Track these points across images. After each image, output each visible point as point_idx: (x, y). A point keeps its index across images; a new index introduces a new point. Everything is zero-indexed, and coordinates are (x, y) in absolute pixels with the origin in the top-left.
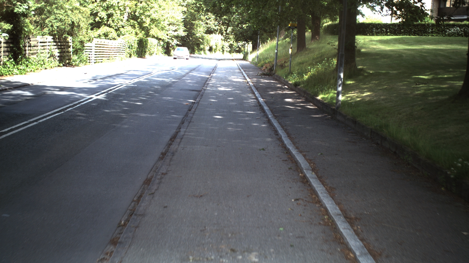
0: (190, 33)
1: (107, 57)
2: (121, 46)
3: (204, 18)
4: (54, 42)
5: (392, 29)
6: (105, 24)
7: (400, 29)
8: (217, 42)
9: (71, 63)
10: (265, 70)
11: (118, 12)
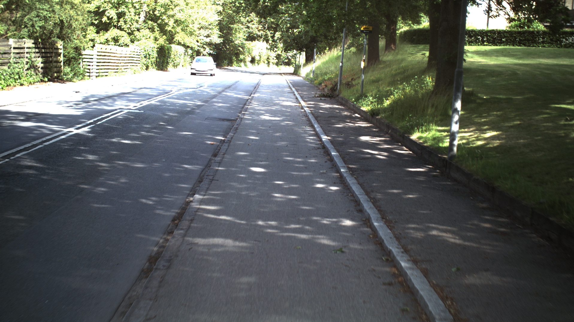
0: (227, 40)
1: (114, 69)
2: (134, 55)
3: (244, 20)
4: (35, 48)
5: (490, 37)
6: (115, 26)
7: (500, 37)
8: (262, 51)
9: (60, 77)
10: (324, 89)
11: (132, 10)
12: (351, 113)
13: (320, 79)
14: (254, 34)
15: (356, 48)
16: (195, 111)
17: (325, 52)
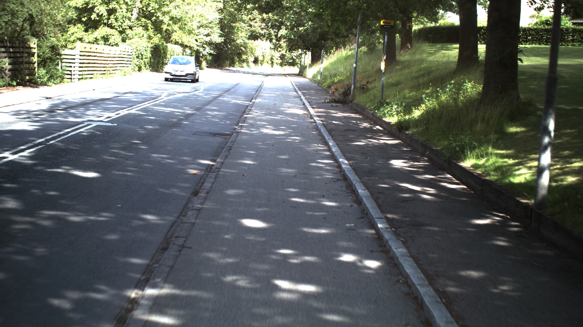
0: (228, 39)
1: (101, 71)
2: (124, 55)
6: (105, 24)
8: (265, 51)
10: (334, 93)
12: (371, 124)
13: (329, 81)
14: (257, 33)
15: (367, 47)
16: (182, 122)
17: (331, 52)
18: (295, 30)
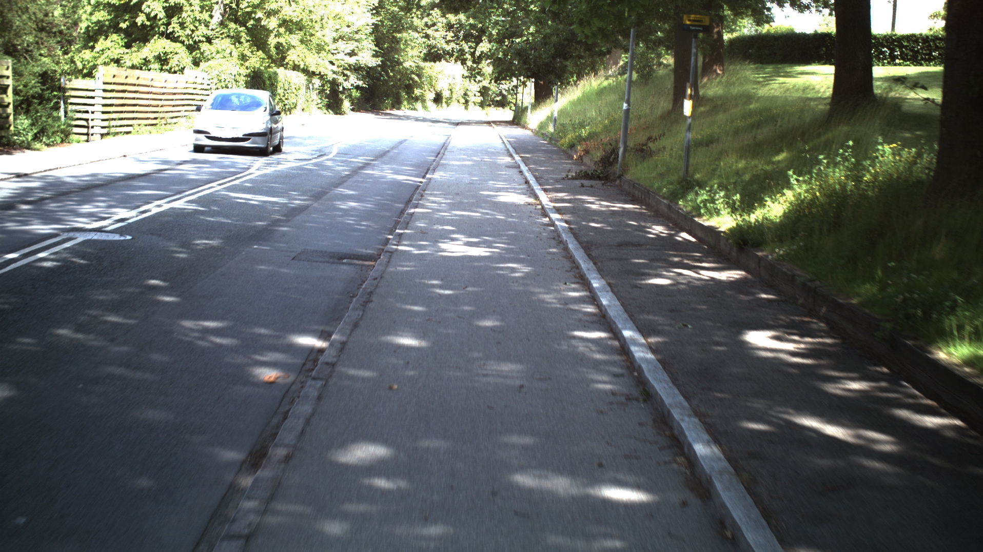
0: (389, 60)
1: (147, 119)
2: (194, 89)
3: (419, 23)
5: (906, 49)
6: (162, 34)
7: (928, 49)
8: (454, 81)
10: (583, 159)
13: (570, 136)
14: (438, 50)
15: (638, 73)
16: (276, 228)
17: (570, 82)
18: (506, 43)
